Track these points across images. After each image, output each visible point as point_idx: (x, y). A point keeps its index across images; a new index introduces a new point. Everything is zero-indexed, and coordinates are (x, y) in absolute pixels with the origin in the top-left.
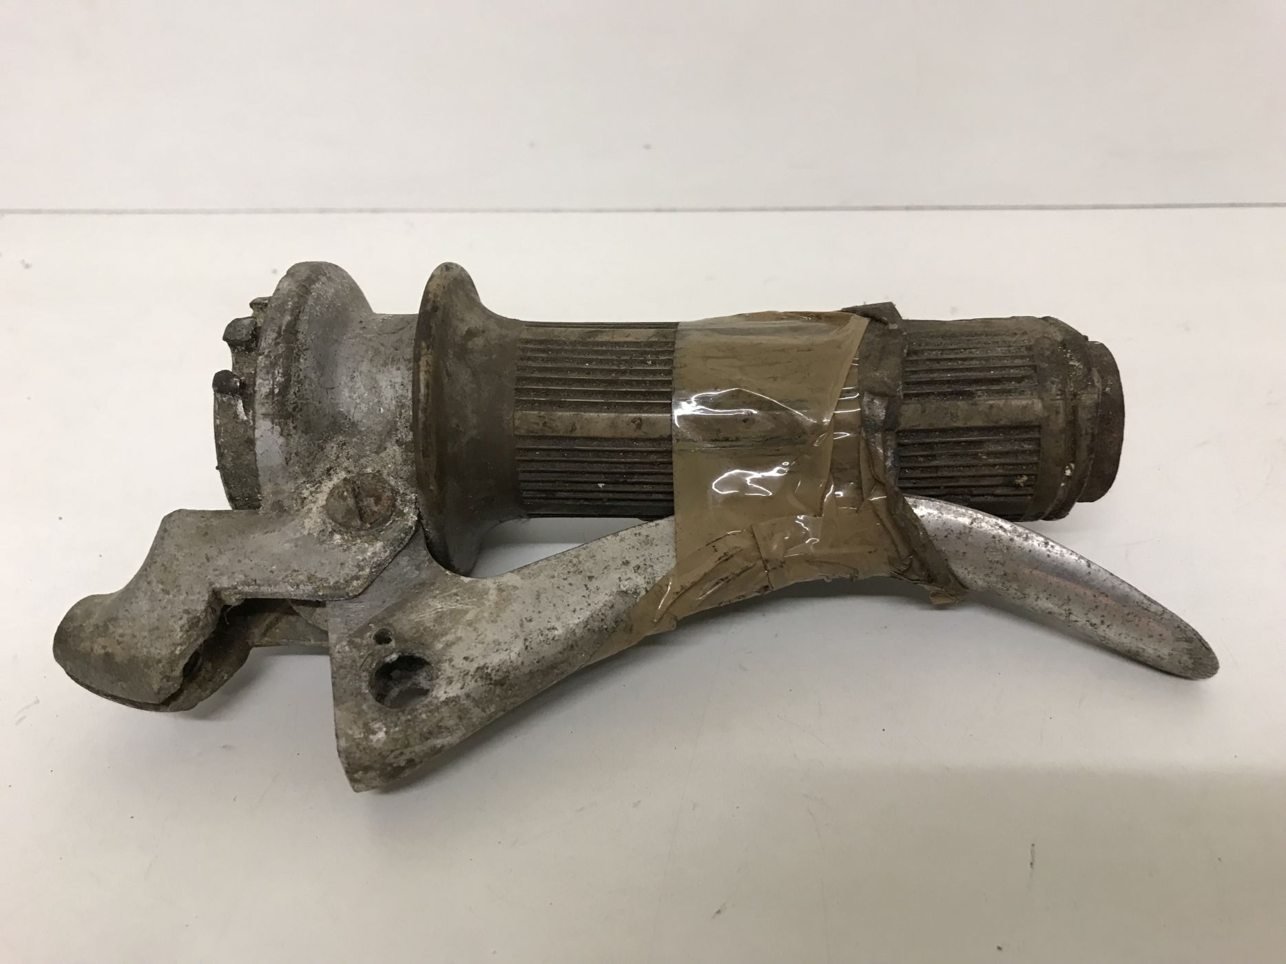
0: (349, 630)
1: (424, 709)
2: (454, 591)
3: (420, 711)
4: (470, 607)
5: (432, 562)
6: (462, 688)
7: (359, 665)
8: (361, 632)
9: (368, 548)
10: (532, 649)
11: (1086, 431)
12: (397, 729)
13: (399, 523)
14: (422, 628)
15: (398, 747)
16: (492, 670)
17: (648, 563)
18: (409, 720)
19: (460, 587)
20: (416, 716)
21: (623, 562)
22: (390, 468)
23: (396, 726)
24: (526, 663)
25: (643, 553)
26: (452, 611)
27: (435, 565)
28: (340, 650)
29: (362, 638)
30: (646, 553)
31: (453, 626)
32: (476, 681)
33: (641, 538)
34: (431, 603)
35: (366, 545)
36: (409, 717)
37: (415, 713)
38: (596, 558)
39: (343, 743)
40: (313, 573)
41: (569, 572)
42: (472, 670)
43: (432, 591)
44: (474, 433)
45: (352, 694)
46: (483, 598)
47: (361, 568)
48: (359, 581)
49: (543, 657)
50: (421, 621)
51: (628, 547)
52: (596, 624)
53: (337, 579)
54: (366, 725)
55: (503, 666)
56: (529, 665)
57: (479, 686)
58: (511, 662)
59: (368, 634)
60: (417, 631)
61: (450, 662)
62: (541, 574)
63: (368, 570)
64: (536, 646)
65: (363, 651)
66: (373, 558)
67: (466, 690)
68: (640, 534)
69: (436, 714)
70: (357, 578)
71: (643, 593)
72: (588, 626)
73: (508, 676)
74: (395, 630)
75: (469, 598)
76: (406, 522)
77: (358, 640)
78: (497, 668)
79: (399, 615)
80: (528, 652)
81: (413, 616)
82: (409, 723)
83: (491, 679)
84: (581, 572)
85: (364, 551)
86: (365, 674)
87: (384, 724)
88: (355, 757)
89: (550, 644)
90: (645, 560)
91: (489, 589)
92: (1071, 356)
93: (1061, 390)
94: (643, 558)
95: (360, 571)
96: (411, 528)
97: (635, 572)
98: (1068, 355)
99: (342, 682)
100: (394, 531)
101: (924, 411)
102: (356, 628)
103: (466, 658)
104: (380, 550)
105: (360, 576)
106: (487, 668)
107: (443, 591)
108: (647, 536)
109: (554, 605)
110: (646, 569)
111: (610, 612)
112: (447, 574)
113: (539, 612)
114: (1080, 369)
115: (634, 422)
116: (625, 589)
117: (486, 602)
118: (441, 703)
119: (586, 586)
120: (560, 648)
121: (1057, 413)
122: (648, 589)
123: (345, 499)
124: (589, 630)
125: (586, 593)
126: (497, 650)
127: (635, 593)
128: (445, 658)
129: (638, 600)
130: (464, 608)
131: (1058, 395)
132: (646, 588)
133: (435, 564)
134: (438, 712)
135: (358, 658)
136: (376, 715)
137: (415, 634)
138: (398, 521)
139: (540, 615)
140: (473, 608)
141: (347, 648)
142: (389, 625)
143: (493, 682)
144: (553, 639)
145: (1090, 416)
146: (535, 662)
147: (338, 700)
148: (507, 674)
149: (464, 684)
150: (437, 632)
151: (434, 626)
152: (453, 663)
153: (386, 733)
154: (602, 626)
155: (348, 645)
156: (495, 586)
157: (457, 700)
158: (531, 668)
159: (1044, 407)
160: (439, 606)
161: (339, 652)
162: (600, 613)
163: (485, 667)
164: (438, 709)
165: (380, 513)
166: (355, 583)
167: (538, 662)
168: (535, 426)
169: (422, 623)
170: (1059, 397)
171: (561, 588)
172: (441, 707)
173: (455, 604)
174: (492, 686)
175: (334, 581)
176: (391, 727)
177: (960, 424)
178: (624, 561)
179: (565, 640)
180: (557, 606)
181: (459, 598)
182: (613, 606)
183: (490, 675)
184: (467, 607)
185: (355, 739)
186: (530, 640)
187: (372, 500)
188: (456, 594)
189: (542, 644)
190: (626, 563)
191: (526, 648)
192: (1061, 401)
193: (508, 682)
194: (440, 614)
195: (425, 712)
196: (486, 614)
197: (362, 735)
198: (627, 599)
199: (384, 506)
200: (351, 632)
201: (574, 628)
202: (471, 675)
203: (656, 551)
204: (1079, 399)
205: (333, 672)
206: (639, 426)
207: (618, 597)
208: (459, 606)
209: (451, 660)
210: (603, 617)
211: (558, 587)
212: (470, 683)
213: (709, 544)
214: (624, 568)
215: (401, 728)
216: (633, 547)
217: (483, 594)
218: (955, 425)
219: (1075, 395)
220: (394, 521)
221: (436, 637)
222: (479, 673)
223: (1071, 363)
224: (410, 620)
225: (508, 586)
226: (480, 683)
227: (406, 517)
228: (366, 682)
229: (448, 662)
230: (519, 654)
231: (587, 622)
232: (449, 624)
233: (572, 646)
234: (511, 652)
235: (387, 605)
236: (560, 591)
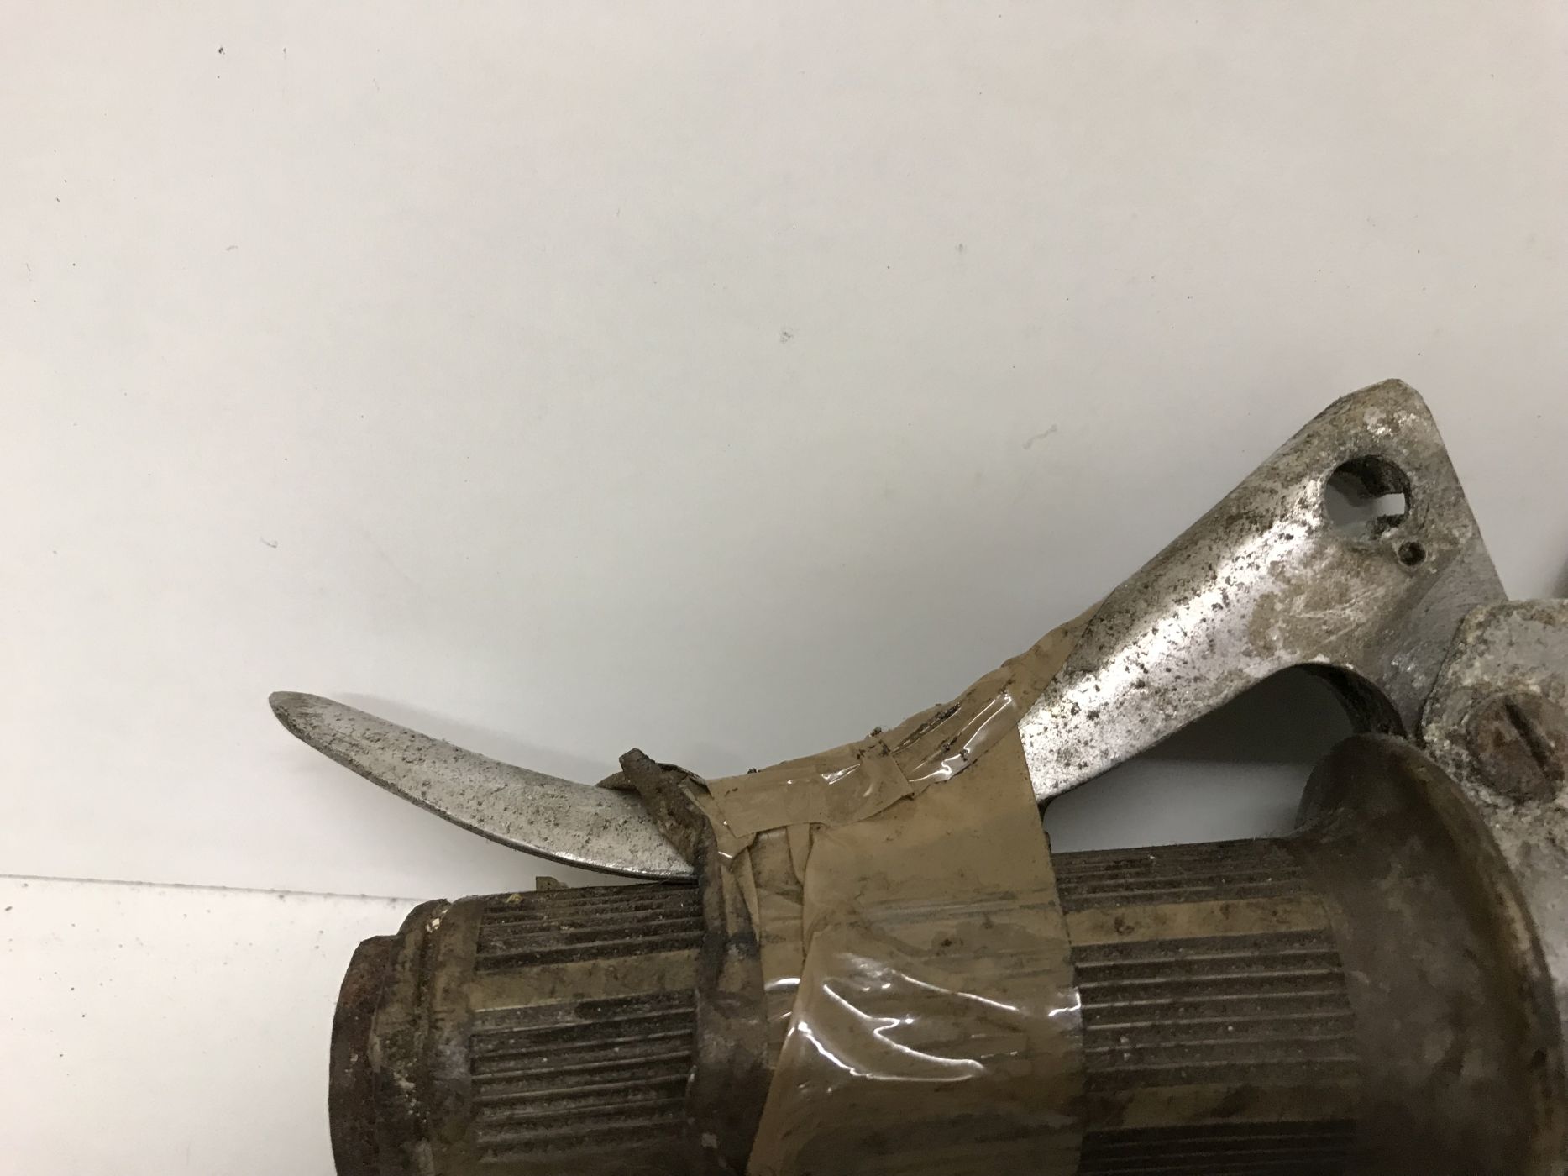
0: (1463, 562)
1: (1325, 462)
2: (1333, 638)
3: (1331, 458)
4: (1304, 615)
5: (1378, 681)
6: (1284, 497)
7: (1432, 510)
8: (1444, 559)
9: (1483, 673)
10: (1203, 568)
11: (403, 967)
12: (1353, 432)
13: (1451, 722)
14: (1362, 574)
15: (1344, 415)
16: (1250, 529)
17: (1060, 721)
18: (1341, 445)
19: (1326, 646)
20: (1334, 451)
21: (1097, 717)
22: (1497, 822)
23: (1356, 435)
24: (1205, 550)
25: (1071, 735)
26: (1328, 605)
27: (1372, 676)
28: (1464, 530)
29: (1440, 551)
30: (1064, 735)
31: (1320, 583)
32: (1268, 510)
33: (1078, 761)
34: (1360, 615)
35: (1486, 679)
36: (1342, 448)
37: (1336, 455)
38: (1139, 719)
39: (1418, 404)
40: (1549, 627)
41: (1175, 690)
42: (1277, 524)
43: (1366, 634)
44: (1385, 885)
45: (1427, 468)
46: (1289, 631)
47: (1482, 640)
48: (1476, 621)
49: (1183, 563)
50: (1366, 585)
51: (1093, 743)
52: (1118, 621)
53: (1510, 620)
54: (1396, 429)
55: (1236, 536)
56: (1200, 548)
57: (1262, 505)
58: (1227, 545)
59: (1434, 558)
60: (1367, 570)
61: (1310, 528)
62: (1215, 682)
63: (1470, 639)
64: (1198, 573)
65: (1434, 532)
66: (1470, 659)
67: (1277, 497)
68: (1080, 767)
69: (1308, 461)
70: (1480, 625)
71: (1059, 676)
72: (1129, 615)
73: (1226, 528)
74: (1399, 567)
75: (1309, 629)
76: (1440, 725)
77: (1446, 547)
78: (1244, 533)
79: (1401, 590)
80: (1206, 563)
81: (1381, 592)
82: (1341, 442)
83: (1248, 518)
84: (1157, 693)
85: (1486, 668)
86: (1420, 497)
87: (1372, 434)
88: (1395, 392)
89: (1179, 581)
90: (1066, 724)
91: (1285, 647)
92: (410, 1100)
93: (437, 1028)
94: (1068, 727)
95: (1482, 635)
96: (1429, 723)
97: (1077, 704)
98: (414, 1103)
99: (1446, 484)
100: (1453, 708)
101: (661, 978)
102: (1453, 566)
103: (1290, 537)
104: (1464, 673)
105: (1477, 629)
106: (1257, 530)
107: (1349, 636)
108: (1068, 765)
109: (1185, 634)
110: (1062, 711)
111: (1102, 640)
112: (1350, 663)
113: (1204, 620)
114: (399, 1072)
115: (1128, 927)
116: (1088, 675)
117: (1284, 626)
118: (1306, 474)
119: (1146, 671)
120: (1163, 581)
121: (446, 991)
122: (1053, 683)
123: (1550, 735)
124: (1127, 612)
125: (1143, 659)
126: (1249, 556)
127: (1071, 674)
128: (1319, 534)
129: (1065, 665)
130: (1312, 613)
131: (443, 1020)
132: (1056, 683)
133: (1373, 679)
134: (1306, 463)
135: (1437, 520)
136: (1386, 443)
137: (1370, 565)
138: (1454, 725)
139: (1202, 617)
140: (1300, 614)
141: (1456, 533)
142: (1411, 575)
143: (1245, 516)
144: (1175, 588)
145: (395, 987)
146: (1193, 555)
147: (1443, 457)
148: (1228, 530)
149: (1282, 503)
150: (1340, 571)
151: (1346, 580)
152: (1306, 528)
153: (1365, 425)
154: (1110, 621)
155: (1456, 538)
156: (1277, 653)
157: (1285, 483)
158: (1198, 547)
159: (467, 998)
160: (1348, 611)
161: (1465, 526)
162: (1116, 635)
163: (1261, 531)
164: (1307, 467)
165: (1488, 720)
166: (1481, 618)
167: (1189, 556)
168: (1288, 908)
169: (1365, 582)
170: (440, 1016)
171: (1180, 663)
172: (1304, 470)
173: (1326, 618)
174: (1243, 511)
175: (1513, 617)
176: (1361, 432)
177: (603, 963)
178: (1096, 720)
179: (1159, 592)
180: (1181, 634)
181: (1324, 628)
182: (1101, 648)
183: (1251, 523)
184: (1308, 615)
185: (1403, 409)
186: (1208, 578)
187: (1508, 738)
188: (1329, 633)
189: (1189, 577)
190: (1093, 715)
191: (1210, 568)
192: (439, 1008)
193: (1224, 523)
194: (1344, 599)
195: (1323, 458)
196: (1279, 607)
197: (1396, 415)
198: (1081, 663)
199: (1486, 732)
200: (1458, 557)
201: (1150, 609)
202: (1276, 516)
203: (1052, 742)
204: (408, 1014)
205: (1463, 495)
206: (1119, 923)
207: (1095, 662)
208: (1320, 615)
209: (1310, 532)
210: (1111, 632)
211: (1185, 663)
212: (1275, 506)
213: (974, 762)
214: (1094, 707)
215: (1349, 434)
216: (1086, 744)
217: (1291, 639)
218: (613, 962)
219: (414, 1022)
220: (1459, 724)
221: (1340, 564)
222: (1266, 521)
223: (412, 1085)
224: (1383, 584)
225: (1259, 655)
226: (1262, 510)
227: (1443, 732)
228: (1415, 487)
229: (1313, 528)
230: (1219, 557)
231: (1134, 620)
232: (1327, 584)
233: (1146, 587)
234: (1231, 557)
235: (1422, 606)
236: (1182, 657)
